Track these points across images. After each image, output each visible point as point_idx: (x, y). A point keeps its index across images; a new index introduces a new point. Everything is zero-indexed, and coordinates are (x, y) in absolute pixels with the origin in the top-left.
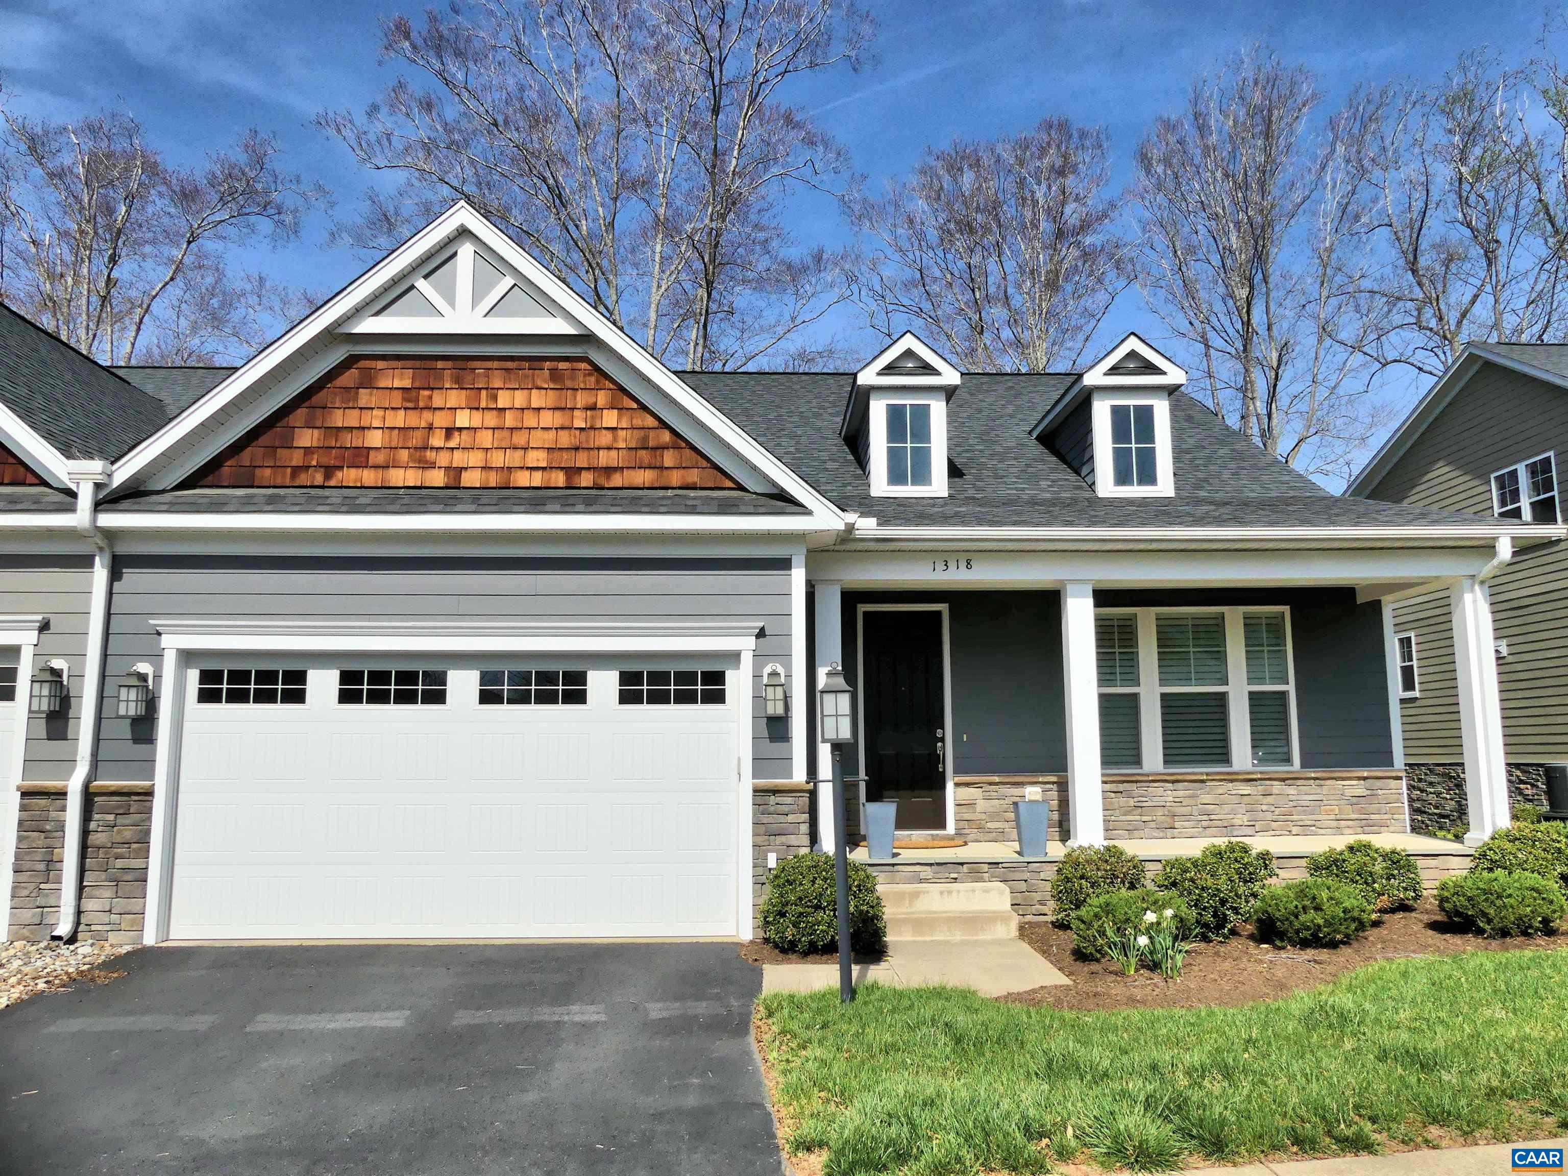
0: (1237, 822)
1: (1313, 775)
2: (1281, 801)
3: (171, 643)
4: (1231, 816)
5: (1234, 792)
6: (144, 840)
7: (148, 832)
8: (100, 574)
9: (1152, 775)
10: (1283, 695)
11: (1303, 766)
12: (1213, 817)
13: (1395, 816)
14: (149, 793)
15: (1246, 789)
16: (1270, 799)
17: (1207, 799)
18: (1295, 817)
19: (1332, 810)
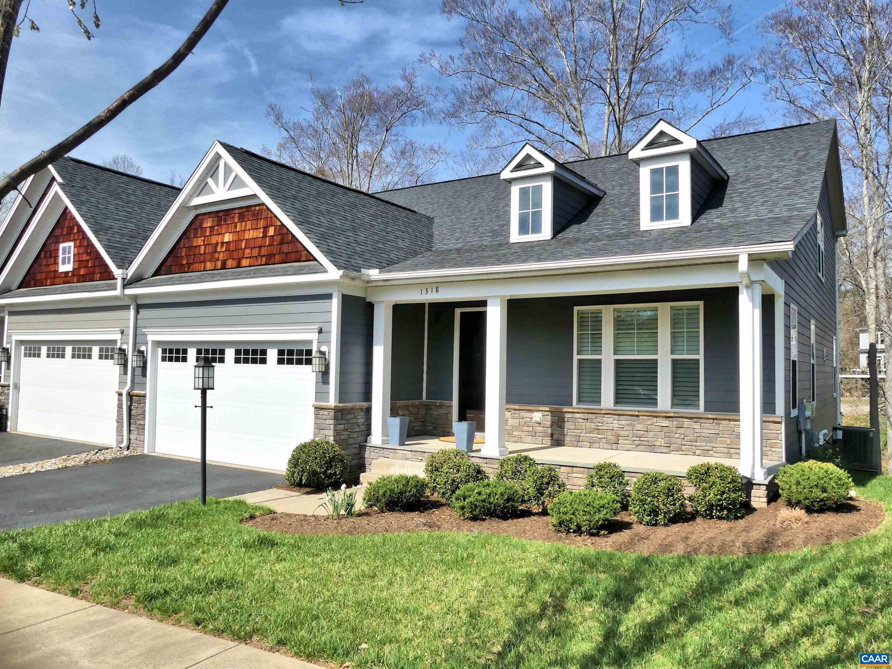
0: (658, 443)
1: (710, 416)
2: (688, 432)
4: (654, 439)
5: (657, 424)
6: (144, 414)
7: (145, 411)
8: (132, 312)
9: (604, 410)
10: (698, 360)
11: (706, 409)
12: (642, 439)
13: (773, 449)
14: (144, 396)
15: (665, 423)
16: (681, 431)
17: (639, 427)
18: (698, 444)
19: (725, 441)
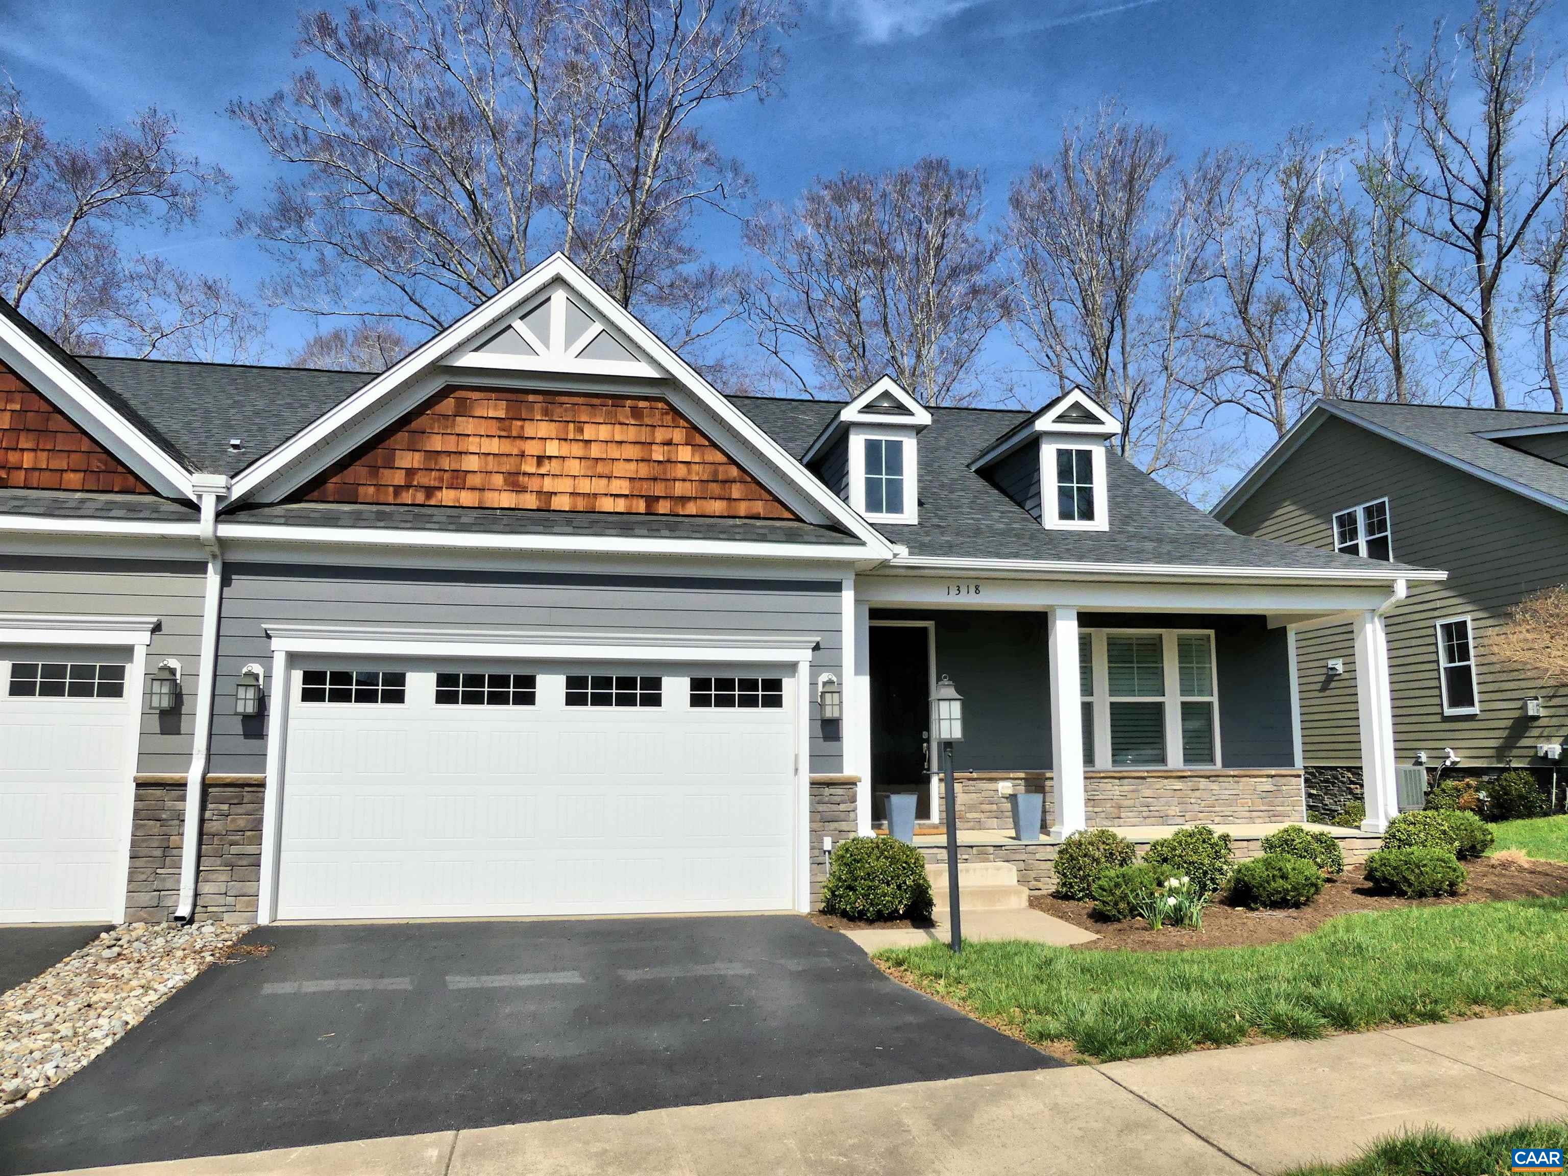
0: (1172, 813)
1: (1232, 773)
2: (1205, 795)
3: (281, 646)
4: (1167, 808)
5: (1168, 787)
6: (257, 827)
7: (260, 821)
8: (213, 578)
9: (1103, 772)
10: (1209, 705)
11: (1225, 765)
12: (1151, 808)
13: (1296, 808)
14: (262, 785)
15: (1178, 785)
16: (1197, 794)
17: (1148, 793)
18: (1217, 809)
19: (1247, 803)
